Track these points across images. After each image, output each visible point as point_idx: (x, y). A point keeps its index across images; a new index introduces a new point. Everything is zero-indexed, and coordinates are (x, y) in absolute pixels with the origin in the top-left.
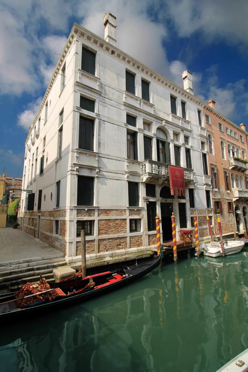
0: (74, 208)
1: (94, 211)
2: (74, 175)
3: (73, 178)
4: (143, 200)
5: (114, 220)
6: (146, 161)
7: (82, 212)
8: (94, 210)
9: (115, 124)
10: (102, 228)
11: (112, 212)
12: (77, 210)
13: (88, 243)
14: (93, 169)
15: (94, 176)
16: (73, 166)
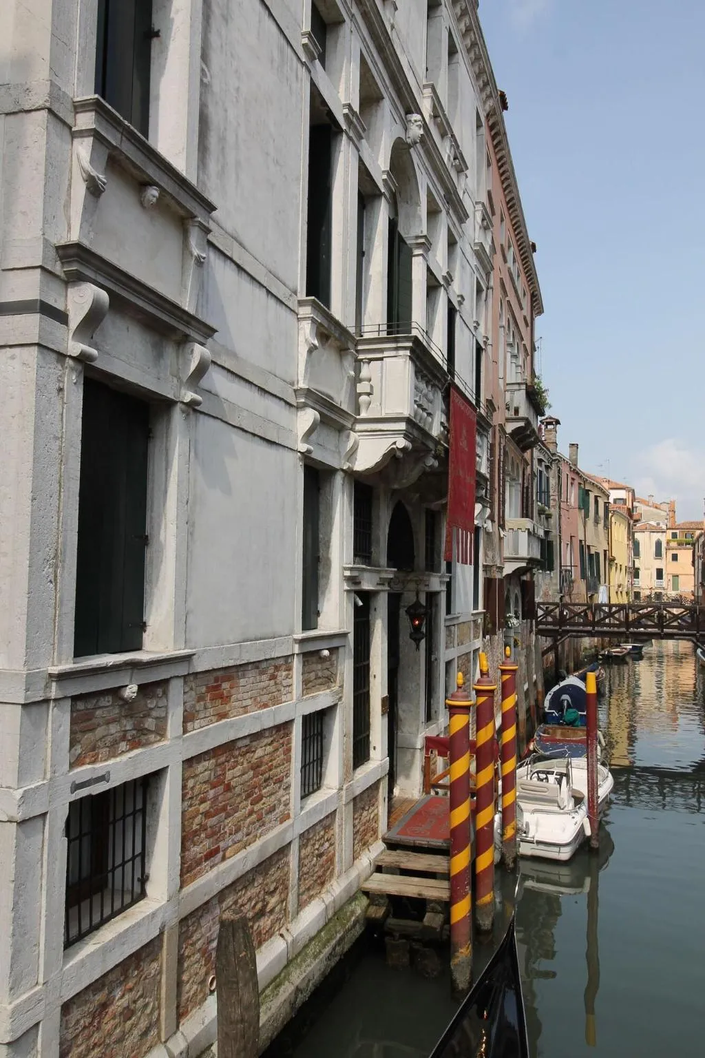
0: (54, 692)
1: (165, 693)
2: (61, 356)
3: (53, 387)
4: (346, 588)
5: (247, 742)
6: (396, 340)
7: (98, 712)
8: (165, 683)
9: (271, 14)
10: (197, 820)
11: (242, 682)
12: (75, 699)
13: (127, 978)
14: (174, 330)
15: (170, 396)
16: (58, 269)
